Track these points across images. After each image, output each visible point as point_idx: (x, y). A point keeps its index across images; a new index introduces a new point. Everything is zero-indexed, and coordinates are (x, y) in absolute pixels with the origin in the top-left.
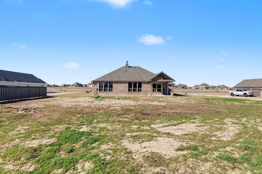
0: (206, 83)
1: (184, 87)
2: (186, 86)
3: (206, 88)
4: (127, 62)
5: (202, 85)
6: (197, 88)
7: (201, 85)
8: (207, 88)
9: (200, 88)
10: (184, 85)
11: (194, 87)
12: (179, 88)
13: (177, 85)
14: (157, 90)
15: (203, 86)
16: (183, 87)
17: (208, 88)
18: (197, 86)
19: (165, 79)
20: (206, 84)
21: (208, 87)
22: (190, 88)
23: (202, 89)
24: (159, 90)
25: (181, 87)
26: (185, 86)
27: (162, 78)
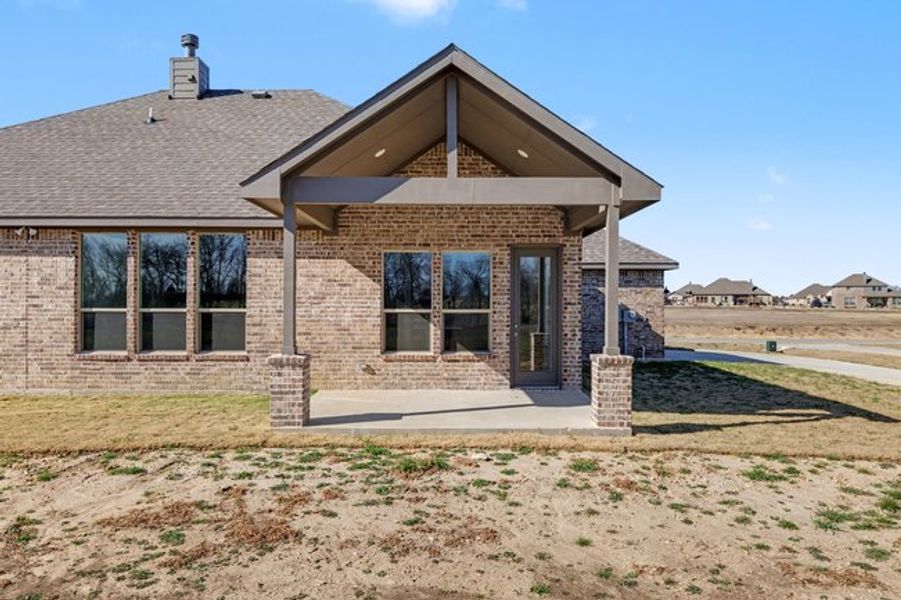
0: (870, 274)
1: (745, 296)
2: (755, 288)
3: (869, 299)
4: (193, 43)
5: (847, 284)
6: (817, 303)
7: (838, 286)
8: (877, 302)
9: (833, 303)
10: (743, 284)
11: (801, 295)
12: (718, 300)
13: (705, 285)
14: (435, 333)
15: (852, 289)
16: (739, 299)
17: (885, 300)
18: (815, 288)
19: (507, 168)
20: (869, 281)
21: (883, 293)
22: (776, 300)
23: (849, 306)
24: (467, 336)
25: (730, 298)
26: (751, 292)
27: (452, 157)
